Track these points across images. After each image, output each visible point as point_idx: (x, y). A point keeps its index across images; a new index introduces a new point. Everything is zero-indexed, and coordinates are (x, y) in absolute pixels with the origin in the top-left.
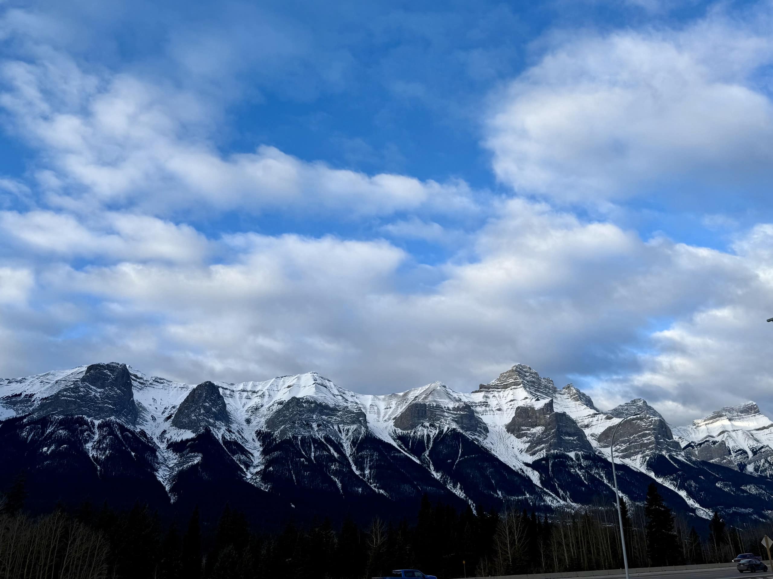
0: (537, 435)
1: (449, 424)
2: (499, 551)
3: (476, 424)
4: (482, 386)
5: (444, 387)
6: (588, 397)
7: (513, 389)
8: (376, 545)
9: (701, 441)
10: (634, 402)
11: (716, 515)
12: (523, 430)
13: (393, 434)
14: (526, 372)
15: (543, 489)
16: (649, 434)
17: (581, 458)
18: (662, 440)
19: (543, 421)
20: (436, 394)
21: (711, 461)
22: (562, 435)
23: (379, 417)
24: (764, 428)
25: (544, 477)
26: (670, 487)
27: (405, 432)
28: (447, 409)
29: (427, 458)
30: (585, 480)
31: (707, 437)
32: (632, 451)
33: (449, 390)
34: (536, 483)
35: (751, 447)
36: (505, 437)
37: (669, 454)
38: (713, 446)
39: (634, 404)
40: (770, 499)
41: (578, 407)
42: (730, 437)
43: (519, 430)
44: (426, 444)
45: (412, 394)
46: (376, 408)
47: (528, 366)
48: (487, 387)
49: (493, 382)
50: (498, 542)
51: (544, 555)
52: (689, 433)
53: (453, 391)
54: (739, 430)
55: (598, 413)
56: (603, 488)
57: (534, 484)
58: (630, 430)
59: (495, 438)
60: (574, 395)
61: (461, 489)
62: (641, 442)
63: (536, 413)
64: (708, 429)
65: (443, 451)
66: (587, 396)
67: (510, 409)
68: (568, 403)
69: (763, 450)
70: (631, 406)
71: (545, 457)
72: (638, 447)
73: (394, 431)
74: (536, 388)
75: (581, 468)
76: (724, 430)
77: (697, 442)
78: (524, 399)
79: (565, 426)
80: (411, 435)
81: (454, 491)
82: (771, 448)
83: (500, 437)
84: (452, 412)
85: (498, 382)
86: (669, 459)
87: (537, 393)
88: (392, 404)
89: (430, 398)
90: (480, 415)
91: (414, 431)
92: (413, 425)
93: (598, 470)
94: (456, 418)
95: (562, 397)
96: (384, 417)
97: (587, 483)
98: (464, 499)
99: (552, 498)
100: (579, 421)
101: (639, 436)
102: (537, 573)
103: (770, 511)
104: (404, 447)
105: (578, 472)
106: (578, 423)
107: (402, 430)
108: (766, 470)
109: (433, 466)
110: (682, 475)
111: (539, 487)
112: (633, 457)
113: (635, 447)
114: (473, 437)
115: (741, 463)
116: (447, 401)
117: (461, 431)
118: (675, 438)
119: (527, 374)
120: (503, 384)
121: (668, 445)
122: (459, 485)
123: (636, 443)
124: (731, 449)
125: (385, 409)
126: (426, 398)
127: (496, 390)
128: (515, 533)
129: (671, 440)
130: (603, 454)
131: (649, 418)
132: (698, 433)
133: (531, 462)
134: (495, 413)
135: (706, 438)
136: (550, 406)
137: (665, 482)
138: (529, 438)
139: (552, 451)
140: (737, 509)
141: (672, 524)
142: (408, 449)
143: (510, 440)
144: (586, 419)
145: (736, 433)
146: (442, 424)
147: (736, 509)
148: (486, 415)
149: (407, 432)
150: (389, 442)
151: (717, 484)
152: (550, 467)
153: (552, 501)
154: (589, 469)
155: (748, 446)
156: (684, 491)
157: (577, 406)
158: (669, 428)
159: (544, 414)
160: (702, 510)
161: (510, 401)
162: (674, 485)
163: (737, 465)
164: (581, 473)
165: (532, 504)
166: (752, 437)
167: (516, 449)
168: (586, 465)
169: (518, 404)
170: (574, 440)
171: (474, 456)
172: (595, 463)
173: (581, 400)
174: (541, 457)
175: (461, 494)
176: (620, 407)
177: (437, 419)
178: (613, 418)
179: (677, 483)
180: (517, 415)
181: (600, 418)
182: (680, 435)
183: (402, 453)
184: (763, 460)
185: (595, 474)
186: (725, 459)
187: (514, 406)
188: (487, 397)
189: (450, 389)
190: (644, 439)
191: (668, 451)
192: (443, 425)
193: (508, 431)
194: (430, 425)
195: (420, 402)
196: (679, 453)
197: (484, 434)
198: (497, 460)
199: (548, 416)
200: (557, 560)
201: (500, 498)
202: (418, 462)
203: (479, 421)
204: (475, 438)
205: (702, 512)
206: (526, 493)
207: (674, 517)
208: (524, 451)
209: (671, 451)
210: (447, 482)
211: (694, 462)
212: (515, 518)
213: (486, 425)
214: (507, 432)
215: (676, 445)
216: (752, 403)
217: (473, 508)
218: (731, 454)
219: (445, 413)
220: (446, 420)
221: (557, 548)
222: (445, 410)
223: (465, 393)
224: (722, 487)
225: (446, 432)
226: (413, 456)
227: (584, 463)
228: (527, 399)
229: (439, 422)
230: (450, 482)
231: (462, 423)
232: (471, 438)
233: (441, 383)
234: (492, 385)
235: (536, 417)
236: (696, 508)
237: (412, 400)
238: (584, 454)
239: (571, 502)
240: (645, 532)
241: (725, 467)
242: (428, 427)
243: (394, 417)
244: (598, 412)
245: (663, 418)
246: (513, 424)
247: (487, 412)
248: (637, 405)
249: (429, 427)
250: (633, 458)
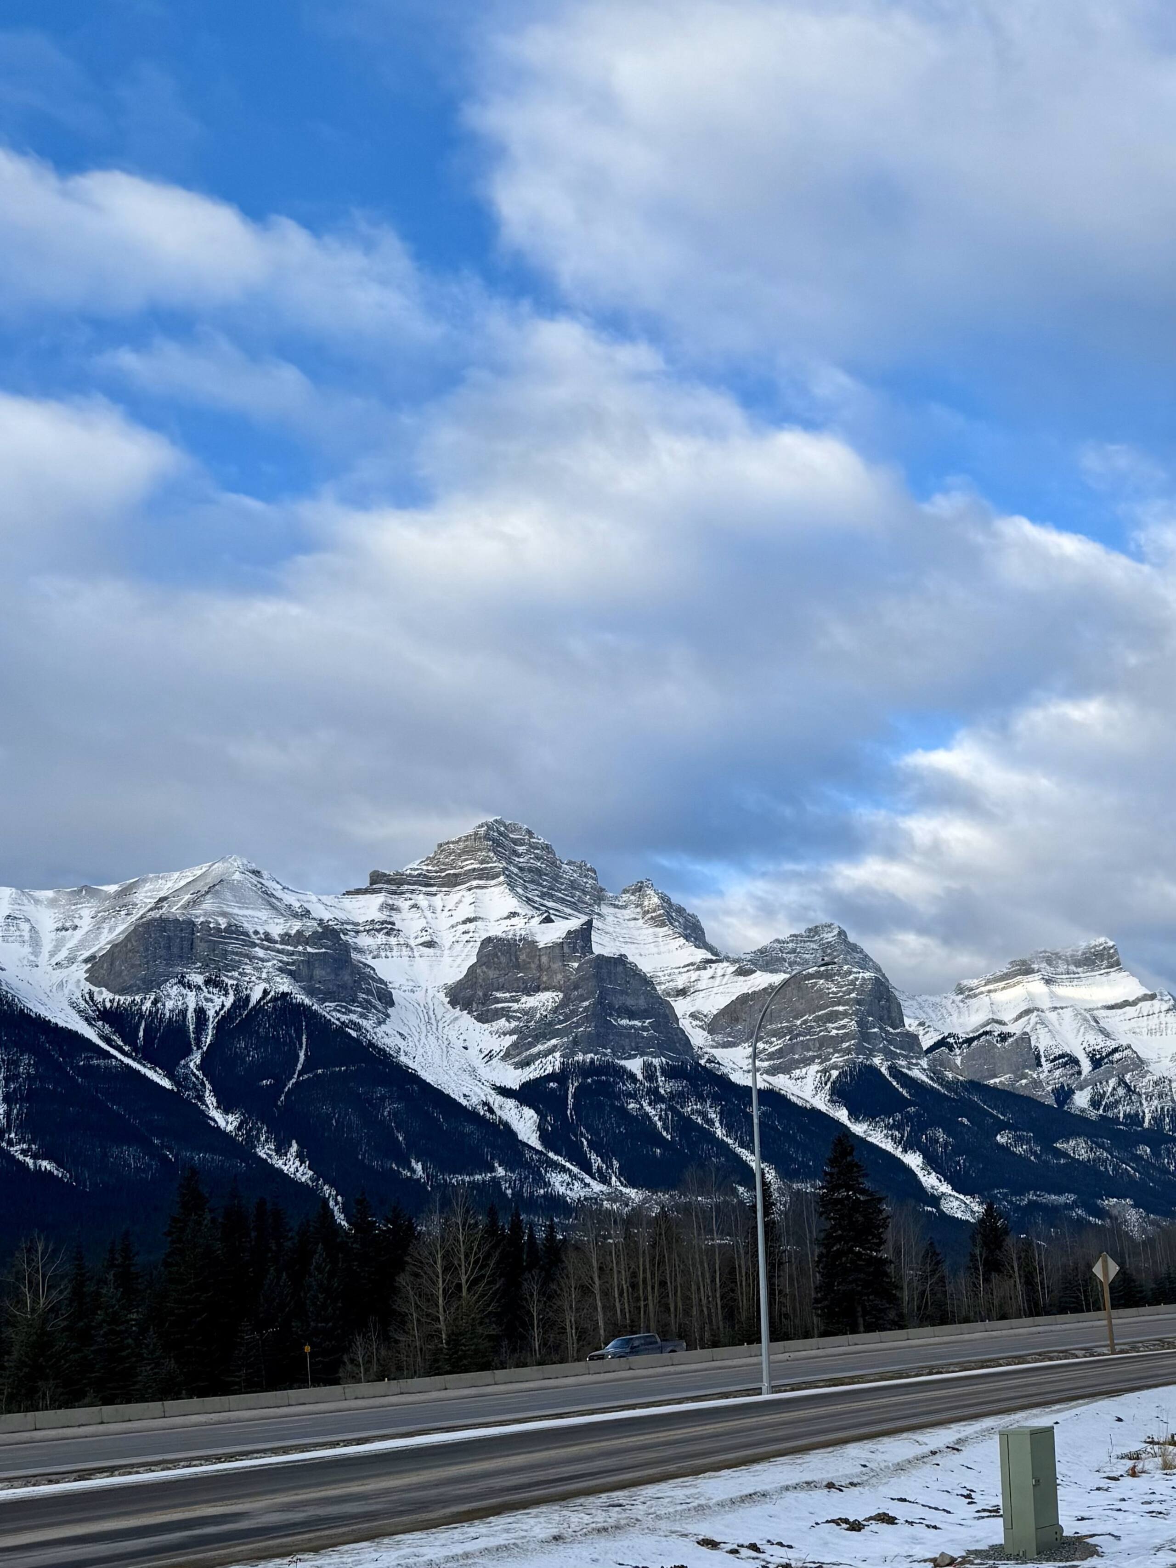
0: (538, 1015)
1: (268, 980)
2: (412, 1315)
3: (355, 981)
4: (377, 878)
5: (257, 873)
6: (693, 916)
7: (476, 887)
8: (33, 1310)
9: (972, 1032)
10: (814, 931)
11: (989, 1211)
12: (498, 1001)
13: (83, 1005)
14: (515, 842)
15: (545, 1155)
16: (845, 1014)
17: (658, 1074)
18: (876, 1030)
19: (559, 976)
20: (228, 895)
21: (992, 1081)
22: (611, 1015)
23: (36, 954)
24: (1126, 1004)
25: (549, 1124)
26: (883, 1146)
27: (124, 999)
28: (263, 937)
29: (194, 1074)
30: (666, 1129)
31: (988, 1024)
32: (797, 1056)
33: (271, 885)
34: (525, 1140)
35: (1091, 1049)
36: (444, 1020)
37: (889, 1063)
38: (999, 1045)
39: (814, 936)
40: (1117, 1172)
41: (662, 943)
42: (1043, 1023)
43: (487, 999)
44: (192, 1035)
45: (150, 891)
46: (25, 927)
47: (526, 827)
48: (394, 880)
49: (413, 866)
50: (411, 1293)
51: (539, 1320)
52: (945, 1012)
53: (284, 888)
54: (1066, 1007)
55: (714, 958)
56: (712, 1148)
57: (521, 1141)
58: (798, 1004)
59: (413, 1021)
60: (654, 911)
61: (300, 1156)
62: (822, 1033)
63: (540, 956)
64: (992, 1004)
65: (249, 1055)
66: (691, 913)
67: (461, 944)
68: (636, 933)
69: (1117, 1056)
70: (805, 942)
71: (558, 1071)
72: (812, 1047)
73: (87, 996)
74: (544, 887)
75: (655, 1097)
76: (1031, 1006)
77: (963, 1036)
78: (505, 918)
79: (623, 992)
80: (144, 1008)
81: (279, 1163)
82: (1135, 1053)
83: (429, 1018)
84: (278, 946)
85: (430, 868)
86: (888, 1077)
87: (545, 902)
88: (81, 917)
89: (208, 904)
90: (369, 957)
91: (152, 997)
92: (152, 981)
93: (701, 1104)
94: (293, 964)
95: (619, 915)
96: (52, 954)
97: (669, 1137)
98: (310, 1183)
99: (570, 1176)
100: (663, 978)
101: (818, 1019)
102: (517, 1366)
103: (1115, 1200)
104: (120, 1043)
105: (648, 1109)
106: (659, 984)
107: (115, 993)
108: (1117, 1102)
109: (215, 1096)
110: (917, 1114)
111: (534, 1149)
112: (798, 1071)
113: (806, 1046)
114: (344, 1018)
115: (1062, 1086)
116: (263, 914)
117: (307, 1001)
118: (910, 1026)
119: (521, 849)
120: (443, 874)
121: (890, 1042)
122: (294, 1147)
123: (808, 1037)
124: (1042, 1053)
125: (57, 930)
126: (194, 903)
127: (420, 888)
128: (463, 1267)
129: (899, 1031)
130: (718, 1063)
131: (850, 973)
132: (966, 1013)
133: (516, 1086)
134: (416, 954)
135: (985, 1026)
136: (584, 934)
137: (872, 1133)
138: (517, 1023)
139: (580, 1057)
140: (1039, 1196)
141: (882, 1233)
142: (135, 1049)
143: (457, 1028)
144: (680, 973)
145: (1059, 1014)
146: (247, 979)
147: (1037, 1196)
148: (387, 957)
149: (129, 999)
150: (70, 1027)
151: (998, 1137)
152: (570, 1097)
153: (568, 1184)
154: (677, 1103)
155: (1083, 1047)
156: (918, 1153)
157: (660, 939)
158: (896, 999)
159: (564, 958)
160: (957, 1198)
161: (464, 922)
162: (894, 1139)
163: (1053, 1091)
164: (654, 1113)
165: (512, 1194)
166: (1094, 1024)
167: (473, 1052)
168: (671, 1092)
169: (487, 931)
170: (644, 1029)
171: (346, 1071)
172: (695, 1086)
173: (671, 924)
174: (547, 1072)
175: (300, 1172)
176: (775, 945)
177: (232, 966)
178: (755, 971)
179: (903, 1136)
180: (484, 959)
181: (720, 972)
182: (923, 1017)
183: (116, 1058)
184: (1114, 1079)
185: (692, 1114)
186: (1024, 1076)
187: (476, 935)
188: (392, 909)
189: (274, 880)
190: (830, 1025)
191: (889, 1055)
192: (248, 982)
193: (453, 1003)
194: (207, 982)
195: (175, 915)
196: (914, 1061)
197: (379, 1011)
198: (415, 1079)
199: (576, 965)
200: (574, 1331)
201: (419, 1180)
202: (166, 1083)
203: (364, 973)
204: (351, 1021)
205: (956, 1204)
206: (496, 1165)
207: (888, 1217)
208: (499, 1057)
209: (894, 1056)
210: (259, 1140)
211: (948, 1085)
212: (464, 1230)
213: (386, 985)
214: (449, 1006)
215: (912, 1040)
216: (1106, 943)
217: (336, 1209)
218: (1041, 1066)
219: (257, 949)
220: (259, 970)
221: (577, 1303)
222: (258, 942)
223: (322, 894)
224: (1011, 1145)
225: (258, 1002)
226: (150, 1069)
227: (665, 1087)
228: (517, 918)
229: (236, 974)
230: (267, 1138)
231: (311, 978)
232: (338, 1019)
233: (246, 862)
234: (410, 875)
235: (540, 968)
236: (943, 1194)
237: (149, 906)
238: (667, 1063)
239: (622, 1184)
240: (813, 1255)
241: (1022, 1096)
242: (199, 988)
243: (87, 954)
244: (717, 957)
245: (883, 975)
246: (470, 983)
247: (391, 950)
248: (822, 939)
249: (204, 988)
250: (797, 1073)
